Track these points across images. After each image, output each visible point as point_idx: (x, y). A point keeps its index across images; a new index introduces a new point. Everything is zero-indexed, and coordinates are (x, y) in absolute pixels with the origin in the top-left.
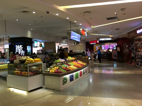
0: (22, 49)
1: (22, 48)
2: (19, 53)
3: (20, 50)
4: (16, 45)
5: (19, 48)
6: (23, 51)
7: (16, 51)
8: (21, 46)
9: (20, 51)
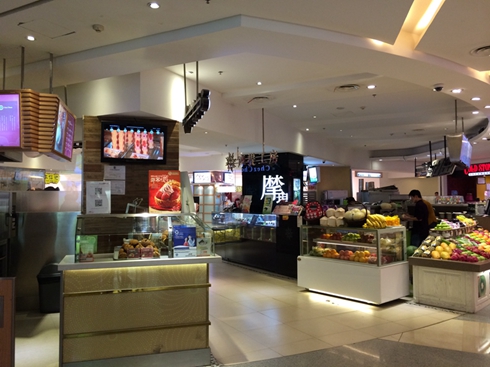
0: (283, 187)
1: (282, 184)
2: (274, 199)
3: (274, 191)
4: (264, 177)
5: (272, 186)
6: (283, 193)
7: (264, 193)
8: (278, 179)
9: (274, 194)
